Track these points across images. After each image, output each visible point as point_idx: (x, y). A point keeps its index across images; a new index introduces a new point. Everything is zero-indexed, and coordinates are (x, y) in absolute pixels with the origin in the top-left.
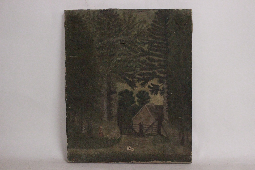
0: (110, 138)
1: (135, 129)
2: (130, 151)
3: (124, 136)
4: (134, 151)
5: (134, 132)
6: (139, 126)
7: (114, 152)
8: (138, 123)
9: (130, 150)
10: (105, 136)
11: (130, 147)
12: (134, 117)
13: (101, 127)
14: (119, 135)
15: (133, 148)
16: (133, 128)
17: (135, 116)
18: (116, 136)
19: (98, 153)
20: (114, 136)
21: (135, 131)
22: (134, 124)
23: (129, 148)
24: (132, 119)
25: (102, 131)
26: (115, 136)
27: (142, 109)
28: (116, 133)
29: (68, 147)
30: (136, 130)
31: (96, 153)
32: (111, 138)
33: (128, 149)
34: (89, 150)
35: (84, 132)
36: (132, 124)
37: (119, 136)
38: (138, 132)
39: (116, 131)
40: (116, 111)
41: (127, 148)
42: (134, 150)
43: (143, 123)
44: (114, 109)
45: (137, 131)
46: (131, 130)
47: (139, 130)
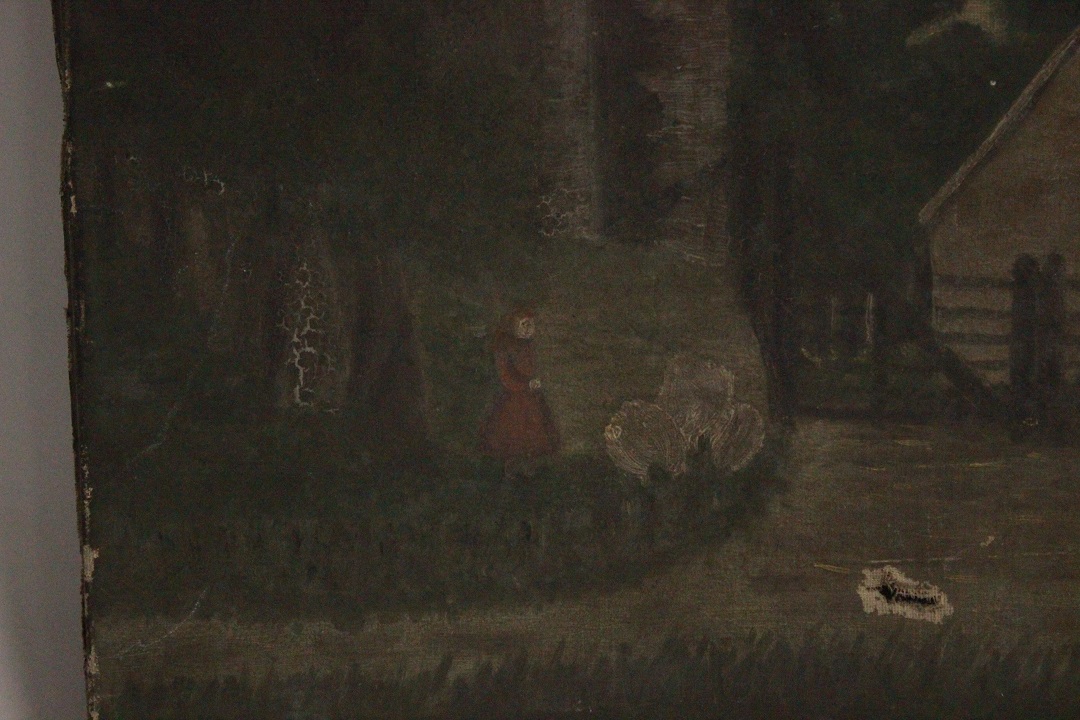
0: (634, 466)
1: (957, 348)
2: (902, 619)
3: (818, 438)
4: (948, 621)
5: (942, 380)
6: (1005, 301)
7: (692, 650)
8: (1003, 266)
9: (899, 608)
10: (576, 446)
11: (899, 576)
12: (944, 192)
13: (524, 328)
14: (761, 423)
15: (933, 592)
16: (935, 323)
17: (958, 176)
18: (716, 440)
19: (497, 663)
20: (689, 441)
21: (953, 366)
22: (949, 280)
23: (887, 592)
24: (924, 215)
25: (535, 384)
26: (704, 443)
27: (1044, 72)
28: (712, 400)
29: (97, 601)
30: (974, 353)
31: (465, 667)
32: (658, 473)
33: (870, 599)
34: (372, 627)
35: (305, 396)
36: (925, 280)
37: (759, 440)
38: (996, 377)
39: (724, 377)
40: (715, 112)
41: (863, 593)
42: (945, 608)
43: (1056, 259)
44: (682, 84)
45: (988, 365)
46: (909, 351)
47: (1001, 352)
